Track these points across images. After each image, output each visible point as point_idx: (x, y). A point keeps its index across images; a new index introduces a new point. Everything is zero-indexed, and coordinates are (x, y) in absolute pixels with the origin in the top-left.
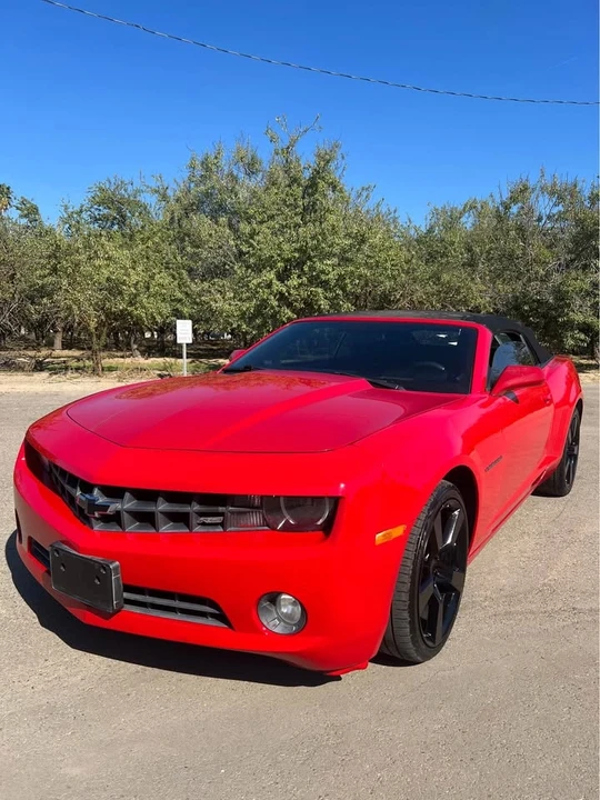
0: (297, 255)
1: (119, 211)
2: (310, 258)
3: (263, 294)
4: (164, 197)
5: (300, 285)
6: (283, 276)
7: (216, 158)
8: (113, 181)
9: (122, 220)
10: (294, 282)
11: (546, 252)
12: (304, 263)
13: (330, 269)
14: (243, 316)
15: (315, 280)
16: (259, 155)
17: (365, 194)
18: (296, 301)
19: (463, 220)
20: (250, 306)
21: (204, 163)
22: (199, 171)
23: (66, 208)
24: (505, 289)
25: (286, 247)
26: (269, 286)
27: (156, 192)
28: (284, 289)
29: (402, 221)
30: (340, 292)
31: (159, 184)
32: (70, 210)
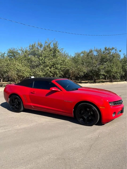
0: (53, 64)
2: (55, 64)
3: (47, 71)
4: (23, 51)
5: (54, 69)
6: (50, 68)
7: (34, 45)
8: (12, 48)
9: (14, 56)
10: (52, 69)
11: (96, 62)
12: (54, 65)
13: (59, 66)
14: (43, 75)
15: (56, 69)
16: (42, 44)
17: (62, 50)
18: (53, 72)
19: (81, 55)
20: (44, 73)
22: (31, 47)
23: (1, 53)
24: (89, 69)
25: (51, 63)
26: (48, 70)
27: (21, 50)
28: (51, 70)
29: (69, 55)
30: (61, 70)
31: (22, 49)
32: (2, 53)
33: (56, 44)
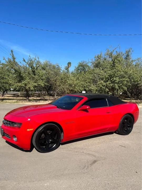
1: (83, 67)
2: (113, 77)
7: (100, 55)
8: (82, 61)
9: (84, 69)
12: (111, 78)
13: (117, 79)
15: (113, 82)
18: (109, 87)
21: (98, 57)
23: (76, 67)
31: (92, 61)
33: (129, 51)
